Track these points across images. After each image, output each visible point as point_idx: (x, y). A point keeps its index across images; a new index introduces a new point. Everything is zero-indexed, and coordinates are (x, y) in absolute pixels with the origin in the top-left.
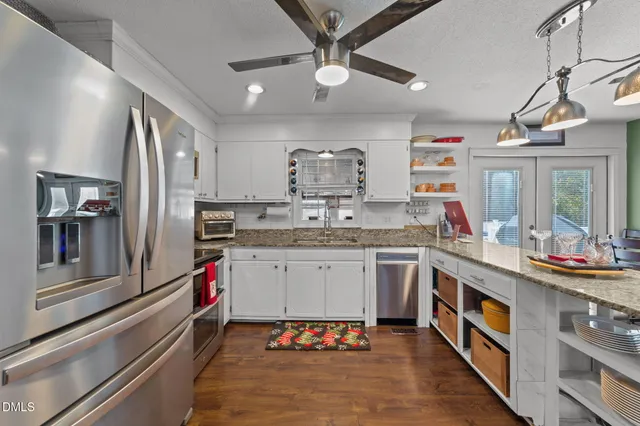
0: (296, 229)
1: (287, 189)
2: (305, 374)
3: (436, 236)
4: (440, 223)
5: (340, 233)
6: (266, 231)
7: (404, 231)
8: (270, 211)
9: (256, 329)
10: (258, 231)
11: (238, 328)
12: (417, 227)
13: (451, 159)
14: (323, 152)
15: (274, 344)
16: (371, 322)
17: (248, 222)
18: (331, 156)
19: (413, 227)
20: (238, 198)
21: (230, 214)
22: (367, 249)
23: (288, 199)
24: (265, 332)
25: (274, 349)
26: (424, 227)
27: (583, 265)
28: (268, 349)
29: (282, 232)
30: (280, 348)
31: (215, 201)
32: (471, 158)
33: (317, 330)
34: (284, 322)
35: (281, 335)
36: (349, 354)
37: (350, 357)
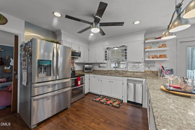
0: (108, 70)
1: (104, 59)
2: (96, 108)
3: (158, 75)
4: (160, 70)
5: (121, 72)
6: (101, 70)
7: (144, 73)
8: (101, 65)
9: (93, 95)
10: (99, 70)
11: (90, 94)
12: (150, 71)
13: (165, 45)
14: (114, 48)
15: (95, 100)
16: (125, 101)
17: (96, 68)
18: (117, 49)
19: (149, 71)
20: (93, 62)
21: (91, 66)
22: (124, 78)
23: (105, 62)
24: (95, 96)
25: (94, 101)
26: (153, 72)
27: (180, 90)
28: (93, 100)
29: (104, 71)
30: (95, 101)
31: (88, 63)
32: (178, 43)
33: (108, 99)
34: (101, 95)
35: (98, 98)
36: (112, 107)
37: (111, 108)
